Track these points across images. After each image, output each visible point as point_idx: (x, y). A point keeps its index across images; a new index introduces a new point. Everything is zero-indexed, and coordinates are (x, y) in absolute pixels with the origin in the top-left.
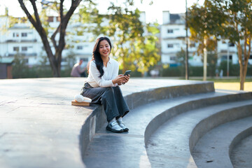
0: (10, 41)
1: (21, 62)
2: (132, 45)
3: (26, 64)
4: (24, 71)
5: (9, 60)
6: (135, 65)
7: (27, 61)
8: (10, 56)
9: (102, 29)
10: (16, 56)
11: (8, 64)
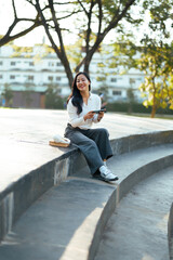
0: (45, 70)
1: (54, 91)
2: (165, 80)
3: (59, 94)
4: (56, 100)
5: (43, 89)
6: (167, 101)
7: (60, 91)
8: (44, 85)
9: (134, 61)
10: (50, 85)
11: (42, 93)
